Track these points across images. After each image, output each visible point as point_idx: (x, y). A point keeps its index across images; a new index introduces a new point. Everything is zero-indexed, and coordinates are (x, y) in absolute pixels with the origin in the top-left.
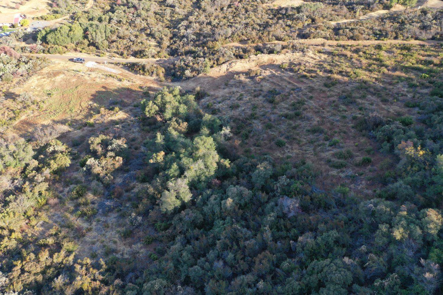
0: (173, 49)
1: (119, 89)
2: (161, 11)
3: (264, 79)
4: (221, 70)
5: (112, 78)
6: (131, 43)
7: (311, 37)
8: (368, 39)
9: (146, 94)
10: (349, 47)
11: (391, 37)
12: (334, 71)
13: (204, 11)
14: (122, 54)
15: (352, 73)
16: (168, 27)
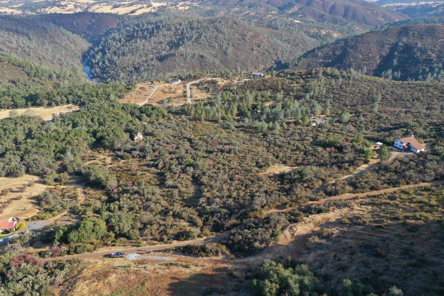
0: (212, 225)
1: (193, 276)
3: (339, 237)
4: (287, 236)
5: (175, 267)
6: (162, 228)
7: (340, 193)
8: (386, 188)
9: (231, 275)
10: (381, 196)
11: (403, 183)
12: (401, 217)
13: (211, 186)
14: (162, 240)
15: (418, 216)
16: (186, 206)
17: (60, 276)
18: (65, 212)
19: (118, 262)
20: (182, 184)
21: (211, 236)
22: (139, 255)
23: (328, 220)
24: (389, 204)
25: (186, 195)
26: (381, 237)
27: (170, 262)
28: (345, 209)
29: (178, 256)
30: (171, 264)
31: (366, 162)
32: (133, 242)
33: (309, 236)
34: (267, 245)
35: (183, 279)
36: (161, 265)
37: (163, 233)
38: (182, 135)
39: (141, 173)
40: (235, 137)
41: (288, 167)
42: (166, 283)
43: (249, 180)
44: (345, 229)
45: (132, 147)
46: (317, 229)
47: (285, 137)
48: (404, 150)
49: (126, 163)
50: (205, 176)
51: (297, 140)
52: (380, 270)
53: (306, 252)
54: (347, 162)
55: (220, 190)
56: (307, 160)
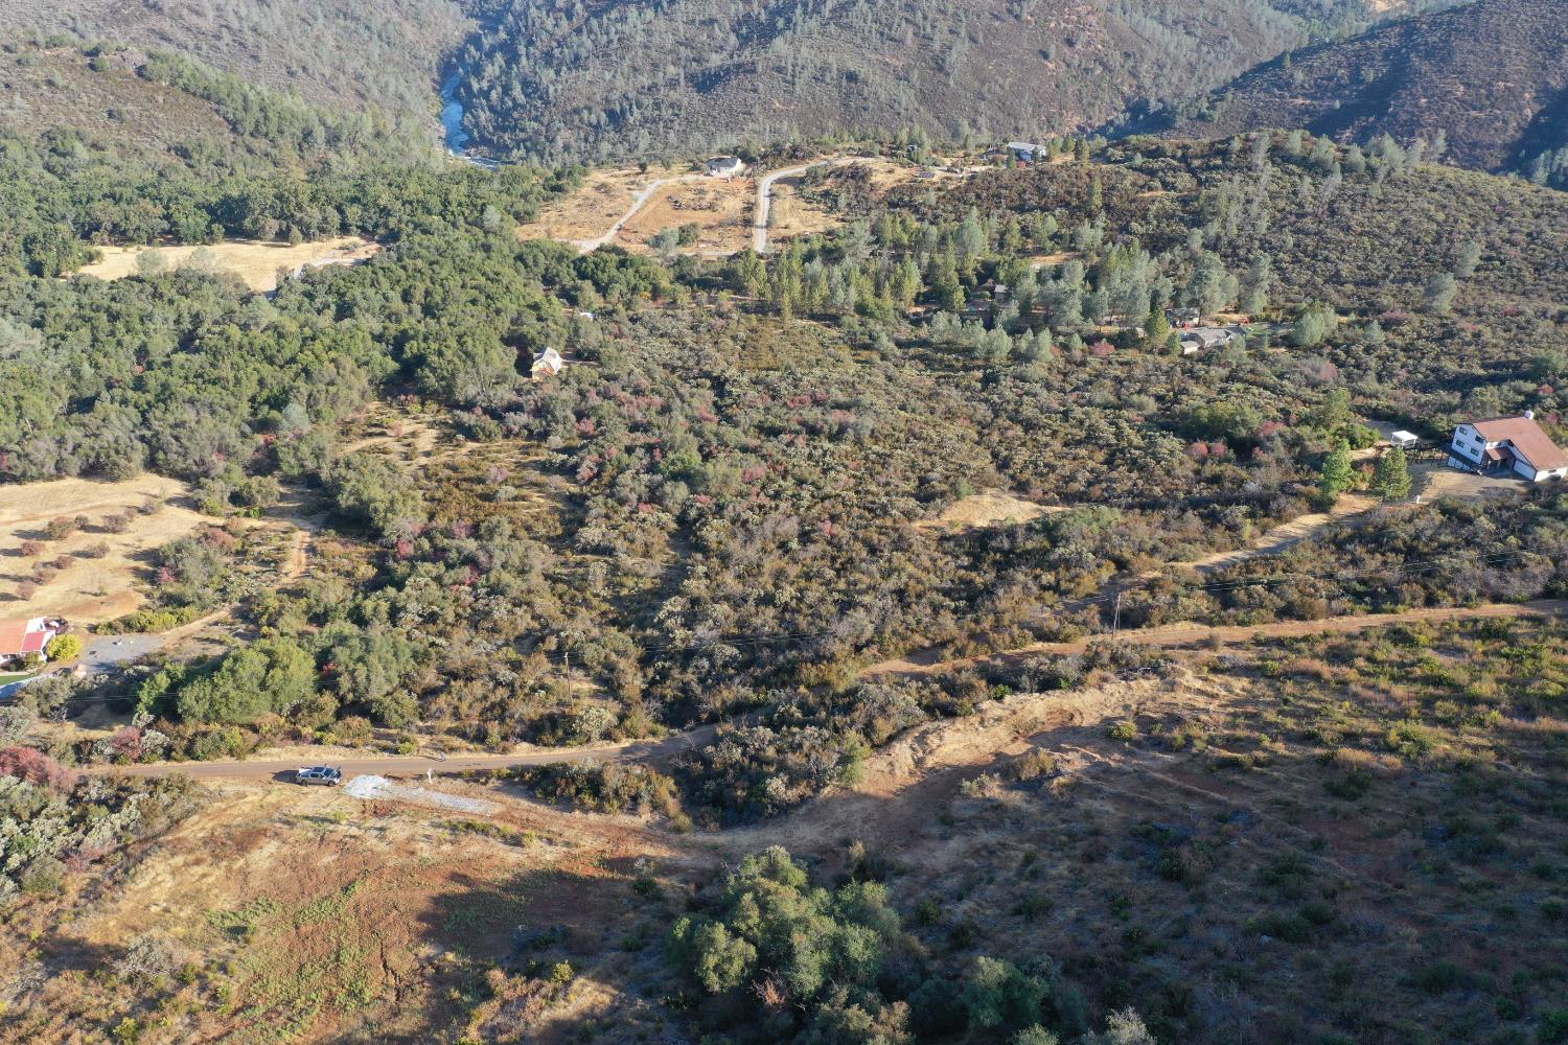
0: (668, 699)
1: (522, 878)
2: (564, 571)
3: (1076, 787)
4: (897, 765)
5: (480, 837)
6: (502, 693)
7: (1155, 621)
8: (1343, 613)
9: (645, 890)
10: (1303, 645)
11: (1414, 598)
12: (1327, 736)
13: (725, 558)
14: (481, 737)
15: (1393, 737)
16: (613, 622)
17: (101, 834)
18: (224, 613)
19: (313, 800)
20: (632, 541)
21: (650, 739)
22: (387, 783)
23: (1072, 716)
24: (1316, 676)
25: (630, 582)
26: (1219, 803)
27: (470, 819)
28: (1146, 684)
29: (509, 799)
30: (469, 826)
31: (1320, 506)
32: (388, 737)
33: (972, 771)
34: (817, 790)
35: (487, 884)
36: (440, 826)
37: (497, 711)
38: (698, 363)
39: (511, 491)
40: (881, 380)
41: (1028, 506)
42: (427, 892)
43: (866, 542)
44: (1114, 760)
45: (514, 397)
46: (1018, 748)
47: (1062, 390)
48: (1484, 469)
49: (480, 454)
50: (722, 517)
51: (1098, 406)
52: (1155, 936)
53: (935, 831)
54: (1247, 501)
55: (751, 572)
56: (1104, 485)
